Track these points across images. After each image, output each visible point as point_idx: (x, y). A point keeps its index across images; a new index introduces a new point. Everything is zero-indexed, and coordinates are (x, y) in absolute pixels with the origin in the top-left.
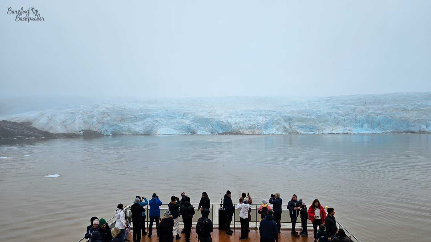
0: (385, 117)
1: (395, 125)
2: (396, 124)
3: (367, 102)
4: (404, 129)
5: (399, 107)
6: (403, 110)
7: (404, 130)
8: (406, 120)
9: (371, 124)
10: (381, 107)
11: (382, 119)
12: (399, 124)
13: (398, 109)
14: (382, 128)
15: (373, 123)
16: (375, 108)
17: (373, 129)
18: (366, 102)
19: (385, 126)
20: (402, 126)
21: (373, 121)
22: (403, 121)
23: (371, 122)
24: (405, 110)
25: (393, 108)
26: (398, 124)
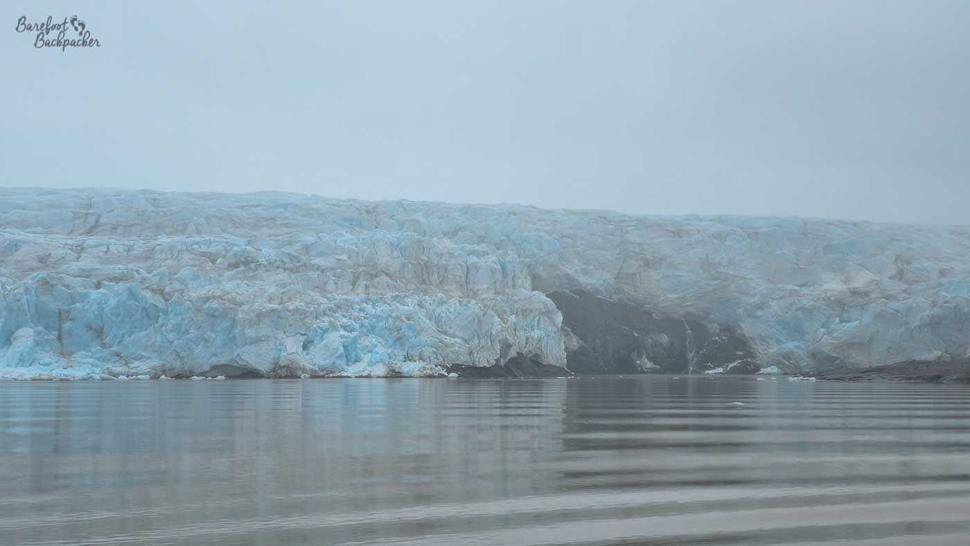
0: (132, 295)
1: (171, 336)
2: (177, 329)
3: (103, 220)
4: (214, 355)
5: (220, 248)
6: (236, 265)
7: (214, 361)
8: (223, 314)
9: (59, 330)
10: (139, 247)
11: (113, 302)
12: (193, 333)
13: (212, 258)
14: (113, 349)
15: (67, 325)
16: (112, 248)
17: (65, 353)
18: (97, 221)
19: (127, 339)
20: (206, 341)
21: (69, 312)
22: (212, 315)
23: (62, 316)
24: (244, 264)
25: (190, 251)
26: (187, 331)
